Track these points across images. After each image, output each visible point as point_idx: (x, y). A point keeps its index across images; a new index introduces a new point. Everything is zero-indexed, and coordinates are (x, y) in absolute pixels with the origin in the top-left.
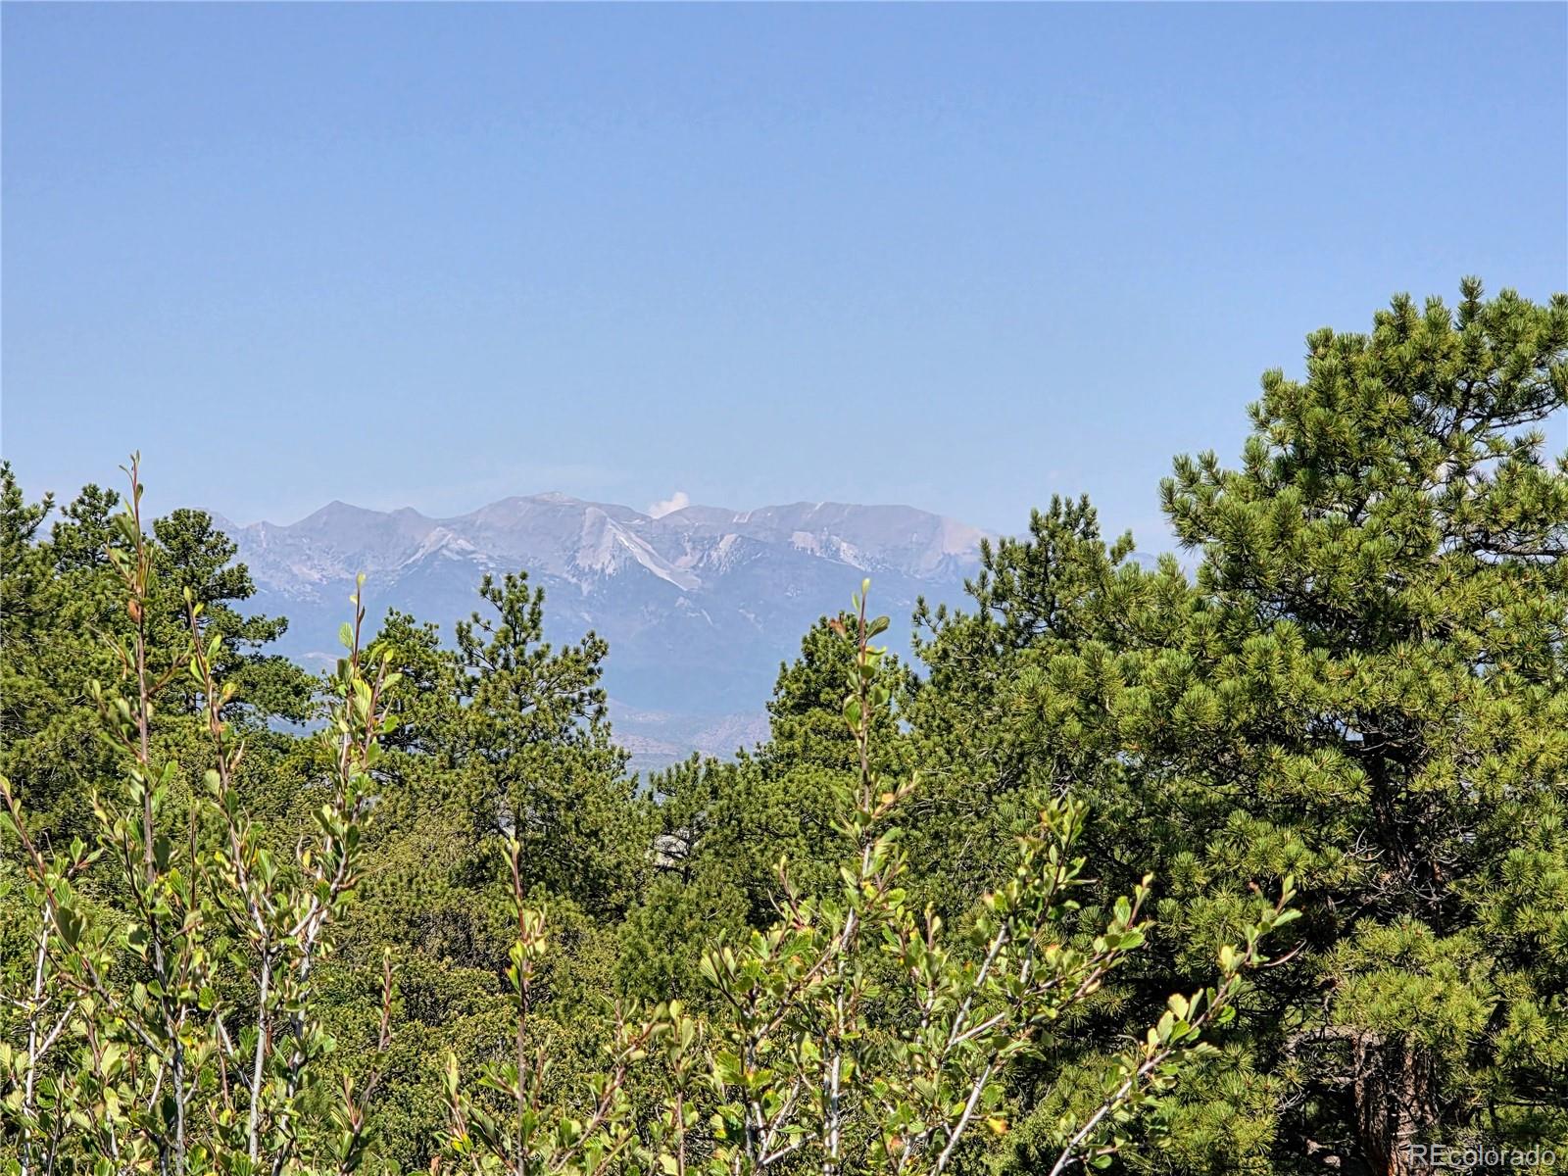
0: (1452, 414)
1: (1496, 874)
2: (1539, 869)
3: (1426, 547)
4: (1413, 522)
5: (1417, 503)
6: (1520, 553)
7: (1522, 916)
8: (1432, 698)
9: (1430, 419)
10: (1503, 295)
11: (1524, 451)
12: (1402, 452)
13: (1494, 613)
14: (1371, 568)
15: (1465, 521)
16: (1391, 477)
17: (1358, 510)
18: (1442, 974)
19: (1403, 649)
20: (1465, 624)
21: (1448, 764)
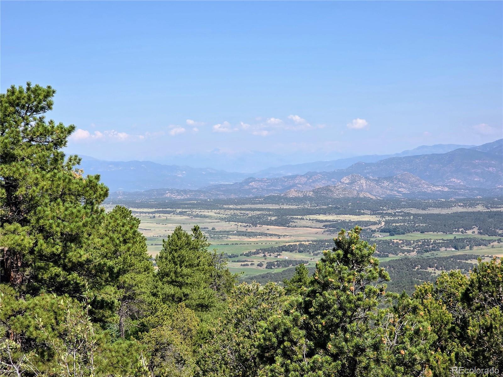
0: (25, 112)
1: (35, 213)
2: (44, 211)
3: (19, 141)
4: (16, 135)
5: (17, 132)
6: (40, 142)
7: (41, 221)
8: (20, 174)
9: (20, 113)
10: (36, 86)
11: (41, 119)
12: (13, 120)
13: (35, 155)
14: (6, 146)
15: (28, 135)
16: (11, 126)
17: (3, 132)
18: (23, 235)
19: (14, 163)
20: (28, 158)
21: (24, 188)
